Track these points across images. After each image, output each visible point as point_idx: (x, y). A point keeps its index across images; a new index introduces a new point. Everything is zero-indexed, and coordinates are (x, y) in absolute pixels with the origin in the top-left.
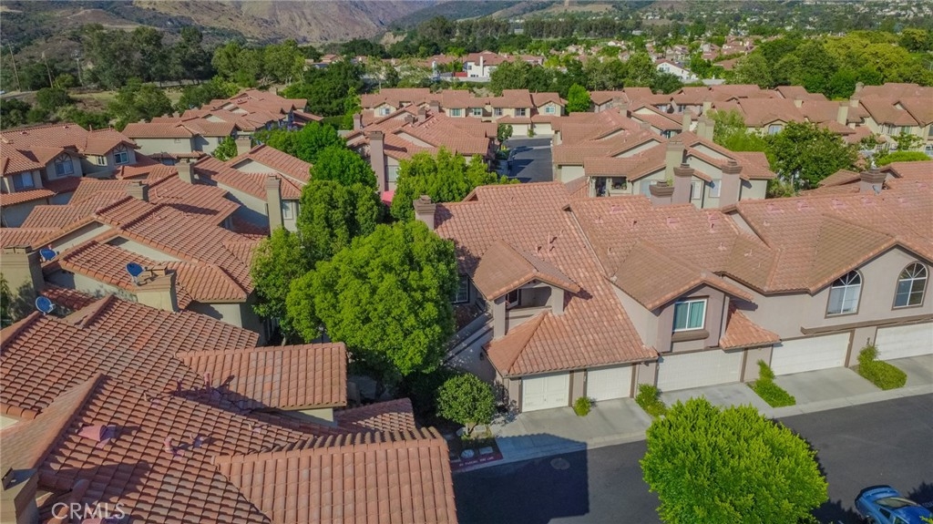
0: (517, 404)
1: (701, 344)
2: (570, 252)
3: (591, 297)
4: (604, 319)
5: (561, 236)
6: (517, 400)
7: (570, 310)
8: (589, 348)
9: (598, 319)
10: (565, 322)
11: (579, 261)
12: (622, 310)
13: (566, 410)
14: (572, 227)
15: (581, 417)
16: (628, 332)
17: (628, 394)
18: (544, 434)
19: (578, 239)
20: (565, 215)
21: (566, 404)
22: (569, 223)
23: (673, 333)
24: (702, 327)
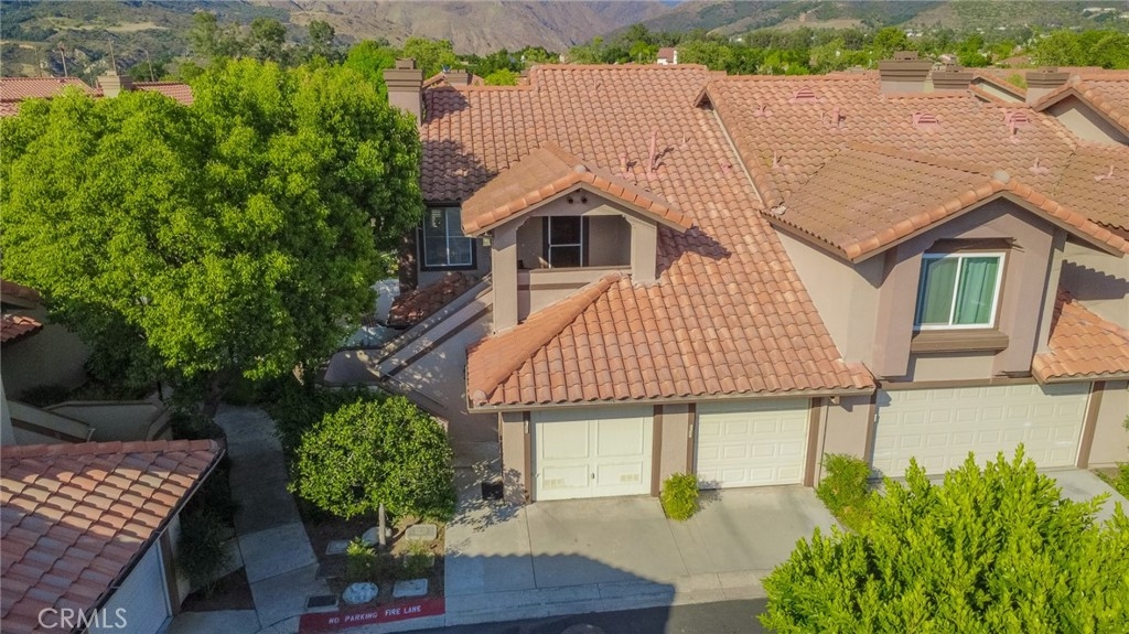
0: (522, 480)
1: (985, 366)
2: (696, 176)
3: (728, 255)
4: (751, 299)
5: (684, 146)
6: (521, 469)
7: (673, 278)
8: (703, 358)
9: (736, 298)
10: (657, 301)
11: (714, 190)
12: (796, 284)
13: (643, 503)
14: (710, 134)
15: (674, 522)
16: (806, 329)
17: (799, 477)
18: (575, 555)
19: (718, 154)
20: (700, 115)
21: (646, 488)
22: (705, 128)
23: (916, 333)
24: (991, 325)
